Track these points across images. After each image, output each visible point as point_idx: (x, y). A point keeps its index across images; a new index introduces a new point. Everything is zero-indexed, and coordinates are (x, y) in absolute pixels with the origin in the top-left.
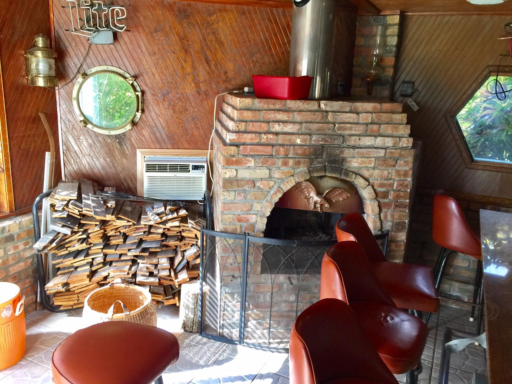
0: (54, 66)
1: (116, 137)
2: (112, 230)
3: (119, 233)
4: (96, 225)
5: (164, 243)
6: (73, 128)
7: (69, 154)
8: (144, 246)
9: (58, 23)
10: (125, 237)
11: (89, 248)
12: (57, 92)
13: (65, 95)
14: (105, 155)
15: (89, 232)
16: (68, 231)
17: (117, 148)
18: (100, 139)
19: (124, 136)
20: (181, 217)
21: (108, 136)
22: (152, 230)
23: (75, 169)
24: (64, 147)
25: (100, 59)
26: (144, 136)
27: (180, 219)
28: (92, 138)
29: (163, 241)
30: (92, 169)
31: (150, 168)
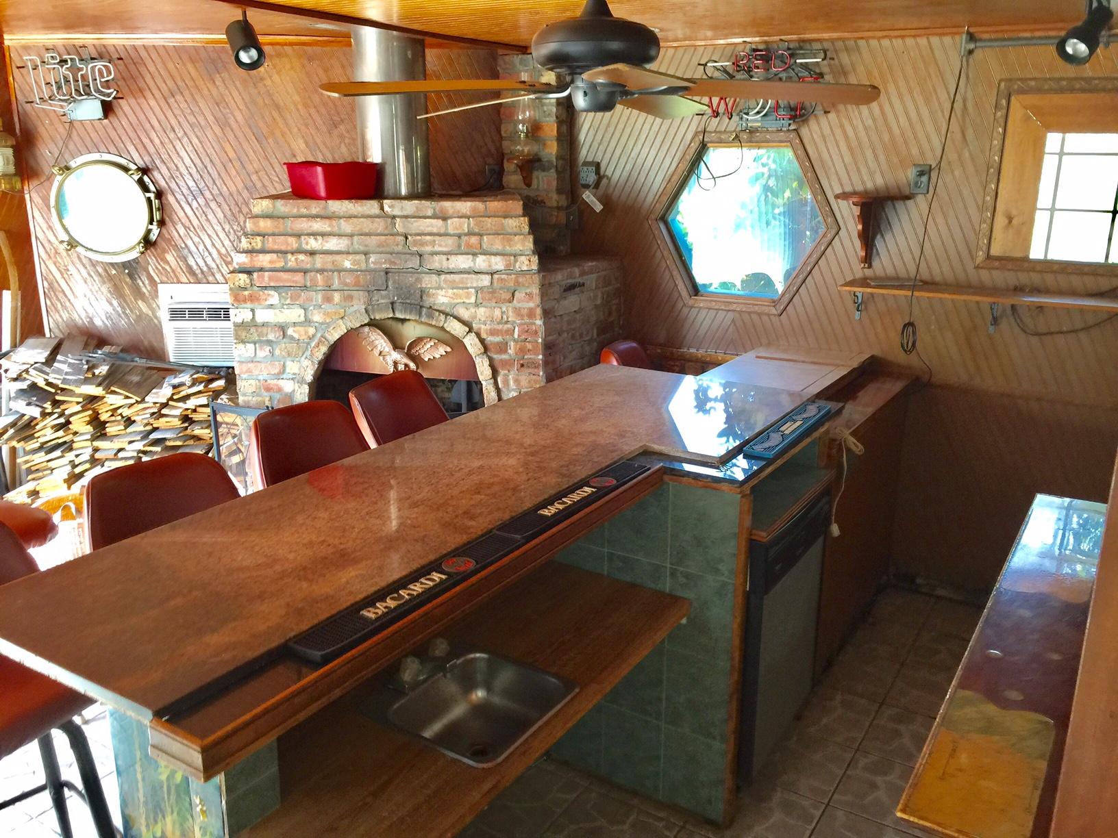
0: (12, 158)
1: (125, 265)
2: (107, 411)
3: (119, 418)
6: (56, 252)
7: (52, 293)
8: (154, 436)
9: (21, 91)
10: (129, 422)
11: (73, 442)
12: (27, 196)
13: (41, 202)
14: (109, 295)
15: (67, 412)
16: (35, 412)
17: (127, 284)
18: (100, 270)
19: (137, 263)
21: (112, 264)
23: (65, 319)
24: (46, 284)
25: (89, 144)
26: (168, 263)
28: (86, 268)
29: (186, 428)
30: (91, 319)
31: (177, 314)
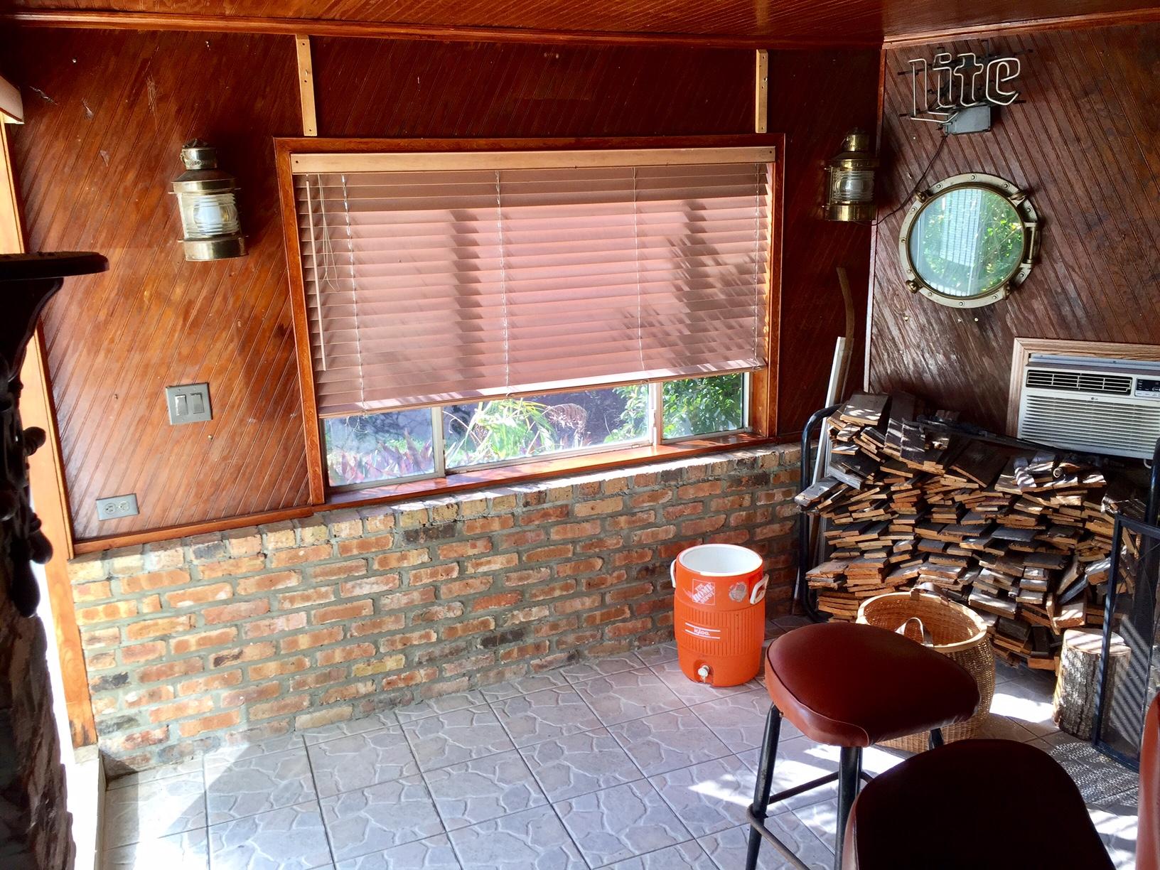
0: (871, 183)
1: (975, 312)
2: (937, 494)
3: (950, 503)
4: (907, 479)
5: (1044, 537)
6: (895, 294)
7: (880, 341)
8: (997, 535)
9: (891, 102)
10: (962, 511)
11: (890, 522)
12: (874, 228)
13: (888, 233)
14: (948, 348)
15: (893, 489)
16: (855, 482)
17: (973, 335)
18: (942, 316)
19: (992, 311)
20: (1087, 489)
21: (959, 310)
22: (1018, 506)
23: (889, 372)
24: (875, 331)
25: (961, 162)
26: (1033, 312)
27: (1085, 492)
28: (926, 314)
29: (1041, 532)
30: (920, 374)
31: (1036, 379)
